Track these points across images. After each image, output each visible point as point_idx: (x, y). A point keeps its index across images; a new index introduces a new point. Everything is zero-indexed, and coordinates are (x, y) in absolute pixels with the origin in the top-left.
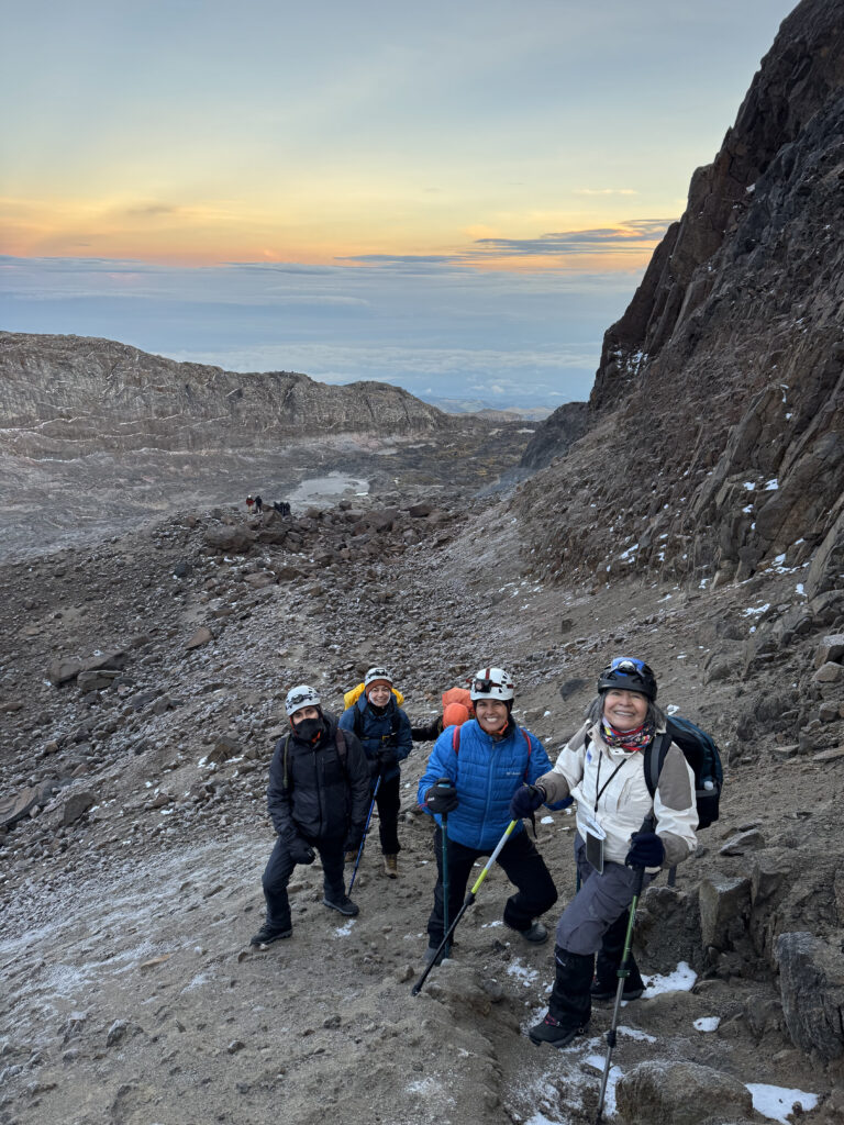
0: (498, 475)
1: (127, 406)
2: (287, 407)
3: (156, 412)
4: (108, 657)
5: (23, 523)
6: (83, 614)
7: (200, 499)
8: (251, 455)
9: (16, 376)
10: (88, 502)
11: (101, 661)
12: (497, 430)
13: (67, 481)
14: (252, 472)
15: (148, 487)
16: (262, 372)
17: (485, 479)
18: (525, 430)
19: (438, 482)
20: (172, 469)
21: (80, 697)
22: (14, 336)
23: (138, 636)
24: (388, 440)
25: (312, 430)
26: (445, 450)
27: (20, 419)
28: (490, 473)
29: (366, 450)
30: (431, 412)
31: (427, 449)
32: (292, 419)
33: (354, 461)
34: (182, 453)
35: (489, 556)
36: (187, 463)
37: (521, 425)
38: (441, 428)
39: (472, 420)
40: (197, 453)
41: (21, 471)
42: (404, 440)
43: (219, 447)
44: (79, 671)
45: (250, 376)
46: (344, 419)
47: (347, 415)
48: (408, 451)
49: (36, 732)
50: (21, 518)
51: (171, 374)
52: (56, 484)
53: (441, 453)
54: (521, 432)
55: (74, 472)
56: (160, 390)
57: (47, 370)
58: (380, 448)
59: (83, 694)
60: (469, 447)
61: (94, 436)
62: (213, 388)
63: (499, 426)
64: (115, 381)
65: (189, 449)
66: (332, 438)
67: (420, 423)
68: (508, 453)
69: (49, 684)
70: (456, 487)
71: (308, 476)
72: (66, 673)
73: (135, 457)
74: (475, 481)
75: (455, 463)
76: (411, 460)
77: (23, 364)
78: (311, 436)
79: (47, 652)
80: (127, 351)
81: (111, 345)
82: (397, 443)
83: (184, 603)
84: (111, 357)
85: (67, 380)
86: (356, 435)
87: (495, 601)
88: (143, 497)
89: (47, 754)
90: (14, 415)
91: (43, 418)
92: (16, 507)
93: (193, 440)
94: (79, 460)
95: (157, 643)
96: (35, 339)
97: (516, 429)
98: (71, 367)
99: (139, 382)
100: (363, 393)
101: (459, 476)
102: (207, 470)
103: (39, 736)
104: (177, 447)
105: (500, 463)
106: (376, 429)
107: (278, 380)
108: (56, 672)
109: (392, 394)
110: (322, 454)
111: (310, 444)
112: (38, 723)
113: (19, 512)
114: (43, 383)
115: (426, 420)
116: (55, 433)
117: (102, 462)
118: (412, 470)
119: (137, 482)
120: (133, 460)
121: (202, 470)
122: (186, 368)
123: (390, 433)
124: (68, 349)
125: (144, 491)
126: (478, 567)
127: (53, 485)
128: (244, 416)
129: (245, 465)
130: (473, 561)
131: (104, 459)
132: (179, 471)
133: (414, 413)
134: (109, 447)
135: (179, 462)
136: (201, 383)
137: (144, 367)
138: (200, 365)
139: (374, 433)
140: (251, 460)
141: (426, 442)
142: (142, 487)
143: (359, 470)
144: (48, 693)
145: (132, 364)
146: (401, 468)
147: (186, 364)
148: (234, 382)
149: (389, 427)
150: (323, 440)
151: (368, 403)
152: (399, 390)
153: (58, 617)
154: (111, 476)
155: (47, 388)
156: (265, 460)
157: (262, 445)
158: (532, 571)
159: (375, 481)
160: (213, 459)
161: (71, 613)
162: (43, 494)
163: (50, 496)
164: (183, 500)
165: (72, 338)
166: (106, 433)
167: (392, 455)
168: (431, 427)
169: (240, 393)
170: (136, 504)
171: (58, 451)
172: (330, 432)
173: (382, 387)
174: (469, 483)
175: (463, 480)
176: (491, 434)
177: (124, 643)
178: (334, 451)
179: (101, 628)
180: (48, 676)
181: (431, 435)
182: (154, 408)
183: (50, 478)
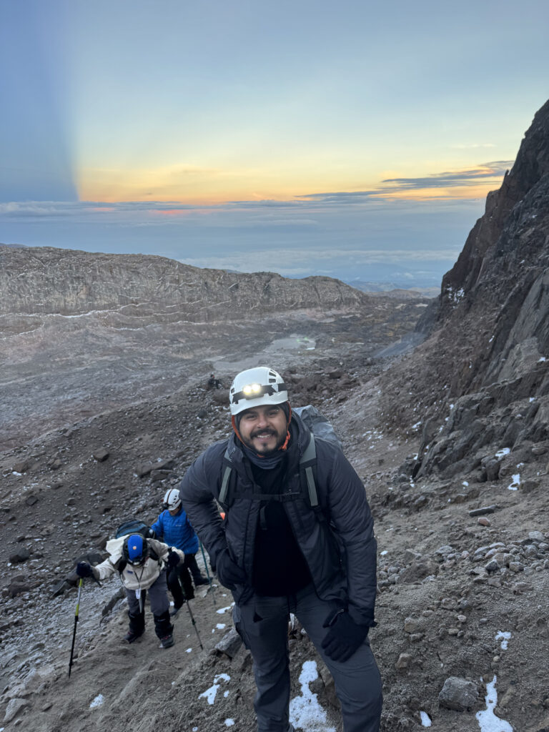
0: (400, 336)
1: (170, 296)
2: (266, 294)
3: (187, 299)
4: (165, 463)
5: (109, 367)
6: (153, 438)
7: (212, 352)
8: (243, 324)
9: (107, 279)
10: (147, 354)
11: (162, 465)
12: (402, 305)
13: (135, 342)
14: (243, 335)
15: (181, 345)
16: (250, 272)
17: (392, 338)
18: (421, 305)
19: (360, 341)
20: (196, 333)
21: (152, 483)
22: (107, 255)
23: (179, 451)
24: (329, 313)
25: (280, 308)
26: (366, 319)
27: (108, 305)
28: (395, 334)
29: (314, 319)
30: (358, 294)
31: (354, 318)
32: (268, 301)
33: (306, 327)
34: (202, 324)
35: (361, 413)
36: (204, 330)
37: (418, 301)
38: (364, 304)
39: (384, 299)
40: (210, 323)
41: (109, 336)
42: (339, 312)
43: (224, 319)
44: (151, 470)
45: (244, 275)
46: (301, 300)
47: (303, 298)
48: (342, 320)
49: (132, 501)
50: (108, 364)
51: (197, 276)
52: (129, 344)
53: (364, 321)
54: (418, 306)
55: (139, 336)
56: (190, 286)
57: (125, 275)
58: (323, 318)
59: (153, 482)
60: (382, 317)
61: (151, 314)
62: (221, 284)
63: (403, 302)
64: (164, 281)
65: (206, 321)
66: (293, 312)
67: (349, 301)
68: (409, 321)
69: (136, 476)
70: (372, 344)
71: (278, 337)
72: (145, 471)
73: (174, 327)
74: (385, 340)
75: (372, 328)
76: (344, 326)
77: (111, 272)
78: (280, 311)
79: (135, 459)
80: (172, 263)
81: (162, 259)
82: (335, 315)
83: (202, 433)
84: (162, 266)
85: (136, 282)
86: (308, 310)
87: (360, 441)
88: (179, 351)
89: (138, 513)
90: (106, 303)
91: (122, 304)
92: (105, 358)
93: (208, 316)
94: (142, 329)
95: (188, 455)
96: (119, 257)
97: (415, 303)
98: (139, 273)
99: (178, 281)
100: (313, 283)
101: (375, 337)
102: (216, 334)
103: (133, 503)
104: (199, 320)
105: (403, 328)
106: (321, 306)
107: (261, 278)
108: (140, 470)
109: (332, 283)
110: (287, 323)
111: (278, 316)
112: (132, 497)
113: (106, 360)
114: (122, 283)
115: (354, 300)
116: (129, 313)
117: (155, 330)
118: (344, 333)
119: (175, 342)
120: (173, 327)
121: (213, 334)
122: (206, 272)
123: (330, 308)
124: (137, 263)
125: (180, 347)
126: (355, 420)
127: (126, 344)
128: (239, 300)
129: (239, 331)
130: (353, 416)
131: (157, 328)
132: (200, 335)
133: (347, 295)
134: (159, 320)
135: (200, 329)
136: (214, 281)
137: (181, 272)
138: (214, 270)
139: (319, 308)
140: (243, 327)
141: (353, 314)
142: (178, 345)
143: (309, 334)
144: (136, 481)
145: (174, 271)
146: (337, 331)
147: (206, 269)
148: (233, 279)
149: (330, 305)
150: (287, 314)
151: (316, 290)
152: (336, 281)
153: (140, 439)
154: (160, 339)
155: (124, 286)
156: (251, 327)
157: (250, 318)
158: (379, 426)
159: (319, 340)
160: (220, 327)
161: (147, 437)
162: (121, 350)
163: (125, 351)
164: (202, 353)
165: (140, 255)
166: (157, 313)
167: (331, 323)
168: (357, 304)
169: (237, 287)
170: (174, 355)
171: (130, 323)
172: (292, 308)
173: (326, 279)
174: (381, 341)
175: (376, 339)
176: (397, 308)
177: (172, 455)
178: (294, 321)
179: (161, 446)
180: (136, 472)
181: (356, 309)
182: (186, 297)
183: (125, 339)
